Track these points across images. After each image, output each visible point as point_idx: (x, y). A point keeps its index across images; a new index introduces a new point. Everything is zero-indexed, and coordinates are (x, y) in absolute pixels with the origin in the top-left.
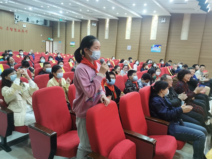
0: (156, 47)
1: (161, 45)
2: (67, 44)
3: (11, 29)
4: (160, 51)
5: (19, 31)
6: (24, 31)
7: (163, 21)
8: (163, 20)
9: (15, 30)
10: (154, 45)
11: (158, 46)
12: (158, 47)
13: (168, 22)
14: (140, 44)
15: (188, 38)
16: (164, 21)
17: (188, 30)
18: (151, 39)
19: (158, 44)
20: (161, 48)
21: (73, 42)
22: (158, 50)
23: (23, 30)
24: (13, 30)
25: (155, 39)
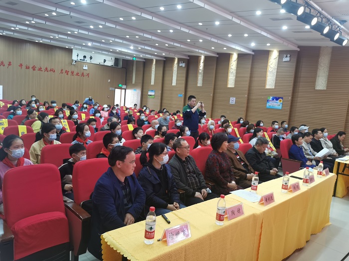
0: (275, 101)
1: (282, 98)
2: (144, 93)
3: (67, 72)
4: (280, 107)
5: (77, 74)
6: (85, 74)
7: (285, 59)
8: (287, 57)
9: (72, 73)
10: (271, 97)
11: (277, 99)
12: (278, 101)
13: (295, 59)
14: (249, 94)
15: (327, 87)
16: (288, 59)
17: (328, 73)
18: (268, 87)
19: (278, 96)
20: (282, 102)
21: (152, 91)
22: (277, 105)
23: (83, 73)
24: (70, 73)
25: (274, 87)
